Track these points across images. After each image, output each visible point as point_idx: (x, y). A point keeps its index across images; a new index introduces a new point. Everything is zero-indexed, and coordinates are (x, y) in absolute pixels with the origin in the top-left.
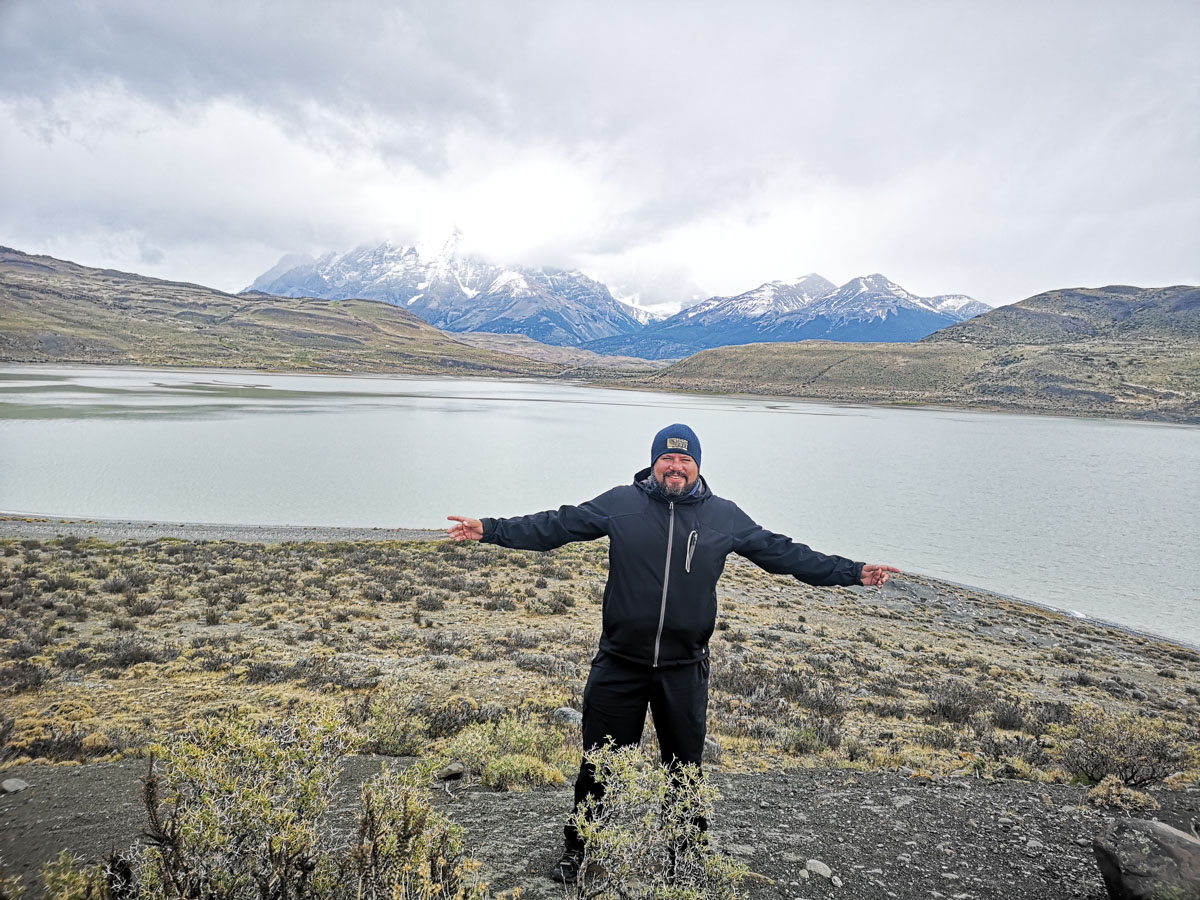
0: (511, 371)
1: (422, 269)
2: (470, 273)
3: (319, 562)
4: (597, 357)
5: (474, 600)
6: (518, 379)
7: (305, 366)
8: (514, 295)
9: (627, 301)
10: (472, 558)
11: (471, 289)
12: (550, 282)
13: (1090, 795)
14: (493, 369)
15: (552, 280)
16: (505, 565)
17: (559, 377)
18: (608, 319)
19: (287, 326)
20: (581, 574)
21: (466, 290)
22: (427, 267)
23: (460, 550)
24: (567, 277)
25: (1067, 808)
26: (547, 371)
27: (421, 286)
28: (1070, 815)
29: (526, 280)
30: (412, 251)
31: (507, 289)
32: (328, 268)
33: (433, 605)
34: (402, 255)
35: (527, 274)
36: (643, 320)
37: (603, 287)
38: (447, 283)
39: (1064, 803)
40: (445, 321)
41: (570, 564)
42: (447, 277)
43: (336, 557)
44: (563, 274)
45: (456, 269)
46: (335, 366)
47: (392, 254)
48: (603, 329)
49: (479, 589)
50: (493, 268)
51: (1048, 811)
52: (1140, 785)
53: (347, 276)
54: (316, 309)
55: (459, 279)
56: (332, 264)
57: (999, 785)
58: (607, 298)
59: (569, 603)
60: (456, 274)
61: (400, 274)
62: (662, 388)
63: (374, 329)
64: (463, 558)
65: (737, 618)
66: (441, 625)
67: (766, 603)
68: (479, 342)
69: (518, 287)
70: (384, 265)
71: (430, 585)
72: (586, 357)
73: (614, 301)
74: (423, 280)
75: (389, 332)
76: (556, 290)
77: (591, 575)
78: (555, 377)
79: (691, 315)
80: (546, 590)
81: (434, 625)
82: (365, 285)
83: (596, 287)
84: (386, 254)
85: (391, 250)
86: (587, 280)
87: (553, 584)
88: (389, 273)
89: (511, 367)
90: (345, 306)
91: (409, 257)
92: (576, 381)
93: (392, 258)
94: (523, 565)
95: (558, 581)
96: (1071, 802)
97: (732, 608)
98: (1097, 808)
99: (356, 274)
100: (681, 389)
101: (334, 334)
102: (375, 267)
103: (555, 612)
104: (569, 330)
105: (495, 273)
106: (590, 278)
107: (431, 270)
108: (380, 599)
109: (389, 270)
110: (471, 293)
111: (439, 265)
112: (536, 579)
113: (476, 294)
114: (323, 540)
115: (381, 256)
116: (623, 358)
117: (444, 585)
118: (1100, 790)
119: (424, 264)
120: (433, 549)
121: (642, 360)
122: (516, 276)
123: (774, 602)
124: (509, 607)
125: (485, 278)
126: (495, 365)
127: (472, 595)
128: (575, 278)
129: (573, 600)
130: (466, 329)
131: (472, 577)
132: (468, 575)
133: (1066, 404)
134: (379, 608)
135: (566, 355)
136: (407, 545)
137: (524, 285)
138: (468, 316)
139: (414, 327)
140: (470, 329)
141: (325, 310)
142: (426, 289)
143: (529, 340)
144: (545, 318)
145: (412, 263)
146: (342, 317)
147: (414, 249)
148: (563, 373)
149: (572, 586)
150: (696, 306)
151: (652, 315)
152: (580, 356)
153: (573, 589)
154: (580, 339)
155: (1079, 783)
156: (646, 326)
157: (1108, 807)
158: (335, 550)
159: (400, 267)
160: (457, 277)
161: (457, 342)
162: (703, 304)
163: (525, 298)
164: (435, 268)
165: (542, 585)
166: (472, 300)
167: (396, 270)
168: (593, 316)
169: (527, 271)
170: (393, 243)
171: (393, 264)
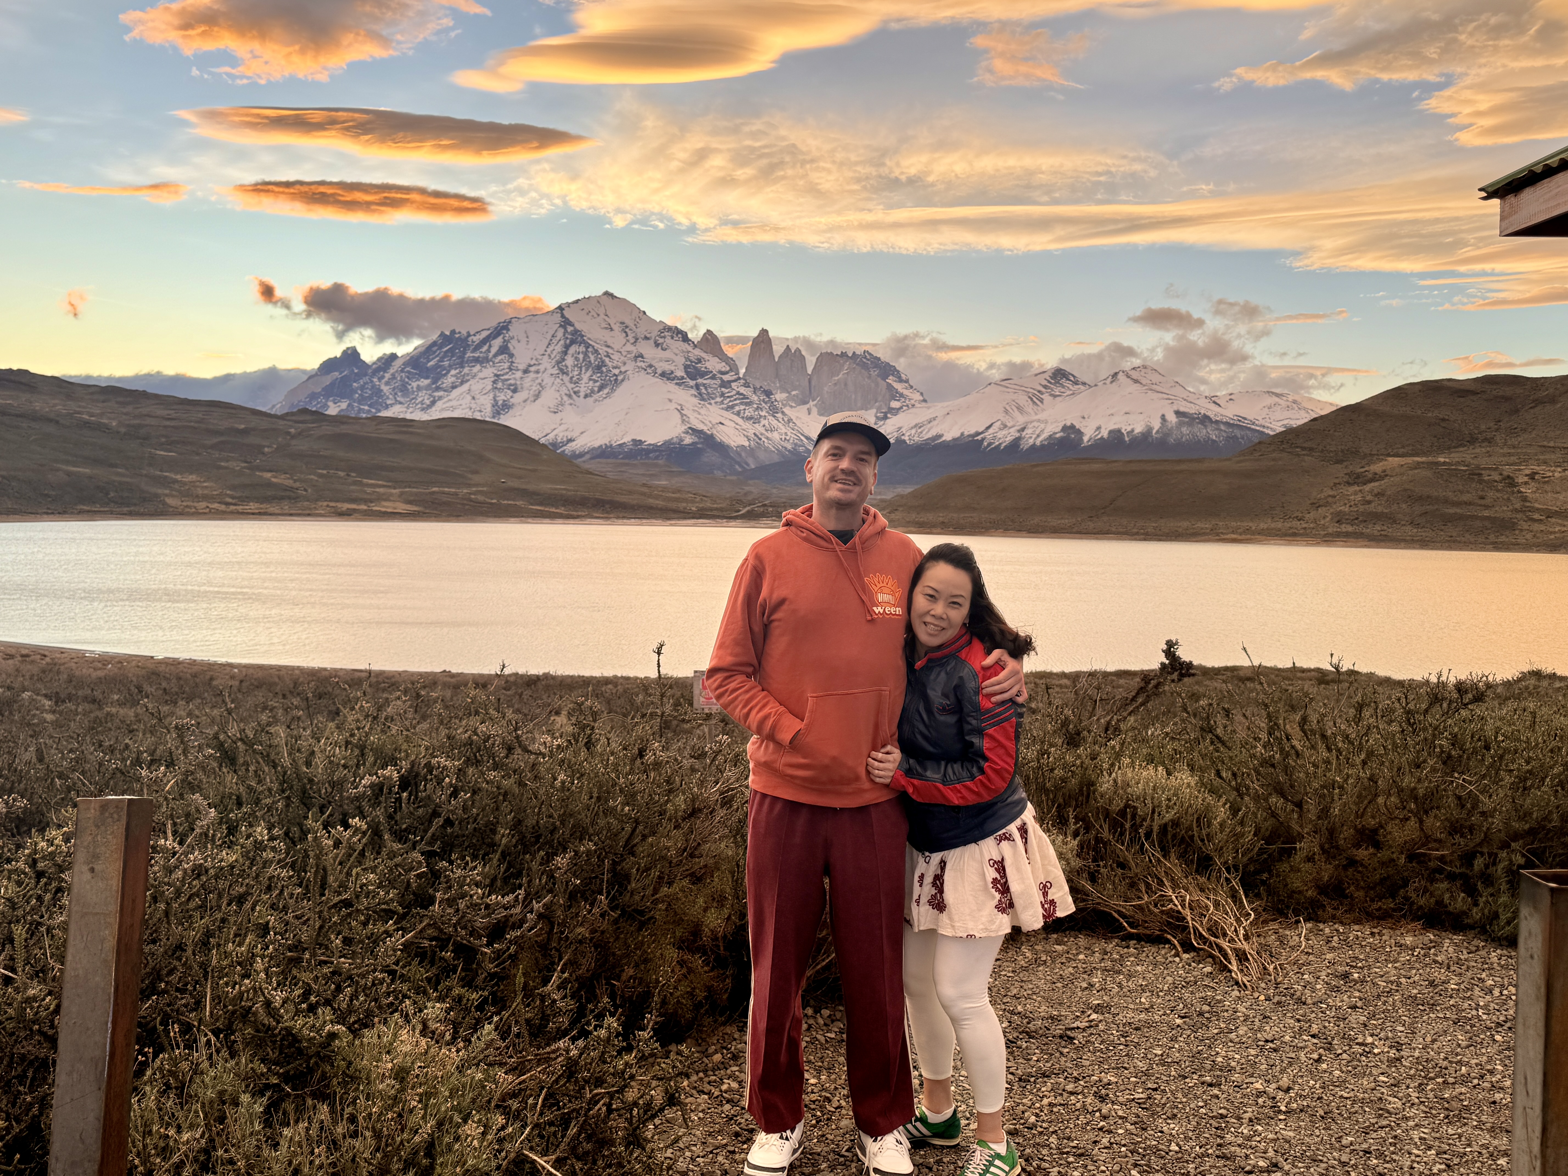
0: (675, 511)
14: (648, 508)
17: (742, 517)
26: (723, 509)
30: (504, 350)
34: (491, 355)
45: (566, 373)
47: (477, 354)
50: (616, 371)
53: (415, 385)
55: (569, 386)
56: (392, 371)
60: (566, 379)
61: (490, 381)
63: (479, 458)
70: (466, 370)
74: (520, 389)
75: (503, 462)
84: (469, 354)
85: (474, 350)
88: (474, 381)
89: (674, 505)
91: (500, 358)
99: (427, 382)
101: (428, 466)
102: (453, 372)
104: (724, 452)
111: (541, 368)
115: (462, 357)
126: (649, 502)
128: (730, 382)
133: (1454, 534)
141: (411, 433)
144: (690, 440)
145: (507, 365)
146: (438, 442)
152: (747, 488)
154: (740, 466)
159: (489, 372)
164: (537, 372)
170: (477, 339)
171: (478, 367)
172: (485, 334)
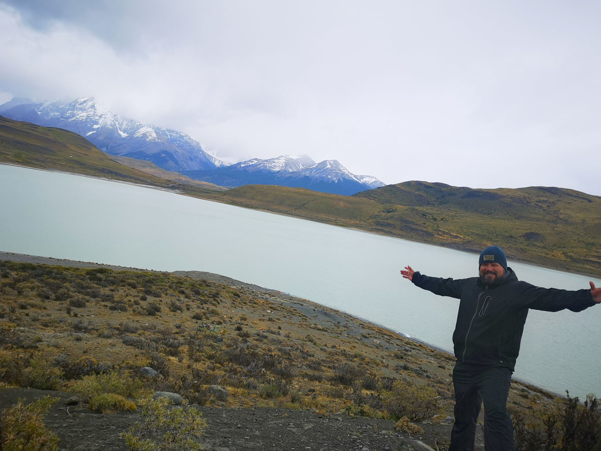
0: (141, 181)
1: (97, 118)
2: (125, 124)
3: (13, 274)
4: (190, 180)
5: (104, 303)
6: (145, 185)
7: (20, 161)
8: (148, 140)
9: (209, 153)
10: (105, 281)
11: (124, 133)
12: (169, 136)
13: (395, 426)
14: (131, 178)
15: (170, 135)
16: (124, 286)
17: (168, 188)
18: (198, 160)
19: (11, 136)
20: (166, 295)
21: (121, 133)
22: (100, 117)
23: (99, 275)
24: (179, 135)
25: (384, 432)
26: (162, 183)
27: (95, 127)
28: (384, 435)
29: (156, 133)
30: (93, 106)
31: (145, 135)
32: (41, 108)
33: (80, 305)
34: (87, 108)
35: (157, 130)
36: (217, 164)
37: (198, 144)
38: (111, 127)
39: (383, 429)
40: (107, 148)
41: (161, 289)
42: (111, 125)
43: (24, 272)
44: (177, 133)
45: (117, 120)
46: (38, 163)
47: (81, 106)
48: (195, 166)
49: (107, 298)
50: (138, 124)
51: (375, 433)
52: (418, 421)
53: (52, 114)
54: (31, 130)
55: (118, 126)
56: (43, 106)
57: (355, 419)
58: (200, 150)
59: (158, 310)
60: (117, 123)
61: (84, 118)
62: (223, 201)
63: (64, 146)
64: (100, 280)
65: (247, 325)
66: (83, 316)
67: (263, 318)
68: (125, 163)
69: (151, 136)
70: (75, 112)
71: (79, 293)
72: (184, 179)
73: (203, 151)
74: (97, 123)
75: (73, 149)
76: (173, 141)
77: (172, 296)
78: (166, 187)
79: (242, 166)
80: (146, 302)
81: (78, 315)
82: (62, 121)
83: (194, 143)
84: (77, 106)
85: (80, 104)
86: (190, 139)
87: (150, 299)
88: (78, 117)
89: (142, 178)
90: (48, 130)
91: (90, 109)
92: (177, 191)
93: (81, 109)
94: (134, 287)
95: (153, 297)
96: (385, 429)
97: (245, 320)
98: (397, 432)
99: (58, 114)
100: (233, 203)
101: (39, 145)
102: (70, 112)
103: (149, 314)
104: (176, 162)
105: (139, 126)
106: (191, 138)
107: (102, 119)
108: (48, 298)
109: (78, 115)
110: (124, 135)
111: (107, 117)
112: (141, 295)
113: (127, 135)
114: (17, 261)
115: (74, 106)
116: (205, 183)
117: (87, 294)
118: (399, 423)
119: (98, 115)
120: (83, 273)
121: (215, 185)
122: (150, 130)
123: (267, 318)
124: (123, 309)
125: (133, 128)
126: (133, 176)
127: (103, 301)
128: (183, 136)
129: (160, 309)
130: (119, 154)
131: (105, 291)
132: (102, 289)
134: (47, 303)
135: (173, 176)
136: (68, 269)
137: (154, 135)
138: (120, 147)
139: (88, 148)
140: (121, 154)
141: (36, 131)
142: (99, 128)
143: (153, 165)
144: (163, 155)
145: (92, 113)
146: (47, 137)
147: (94, 106)
148: (170, 185)
149: (161, 301)
150: (245, 162)
151: (222, 162)
152: (181, 178)
153: (161, 303)
154: (182, 168)
155: (392, 419)
156: (219, 168)
157: (401, 432)
158: (24, 267)
159: (84, 114)
160: (117, 125)
161: (112, 160)
162: (249, 161)
163: (154, 143)
164: (105, 118)
165: (144, 299)
166: (124, 139)
167: (81, 115)
168: (190, 158)
169: (157, 128)
170: (82, 100)
171: (80, 112)
172: (85, 99)
